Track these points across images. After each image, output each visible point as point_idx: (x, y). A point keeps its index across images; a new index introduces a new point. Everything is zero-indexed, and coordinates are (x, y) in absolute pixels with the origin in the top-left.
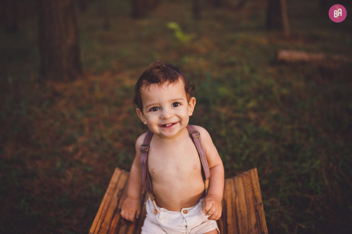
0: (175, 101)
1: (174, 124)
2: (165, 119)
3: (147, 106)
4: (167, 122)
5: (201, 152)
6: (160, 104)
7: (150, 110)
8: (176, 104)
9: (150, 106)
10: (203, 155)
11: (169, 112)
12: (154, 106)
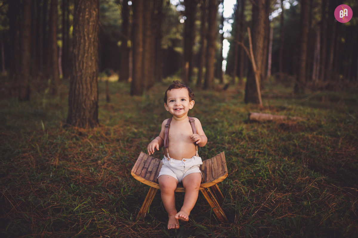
0: (182, 98)
1: (181, 109)
2: (176, 106)
3: (169, 99)
4: (177, 107)
5: (194, 129)
6: (175, 99)
7: (170, 102)
8: (183, 100)
9: (170, 99)
10: (195, 131)
11: (179, 102)
12: (172, 99)
